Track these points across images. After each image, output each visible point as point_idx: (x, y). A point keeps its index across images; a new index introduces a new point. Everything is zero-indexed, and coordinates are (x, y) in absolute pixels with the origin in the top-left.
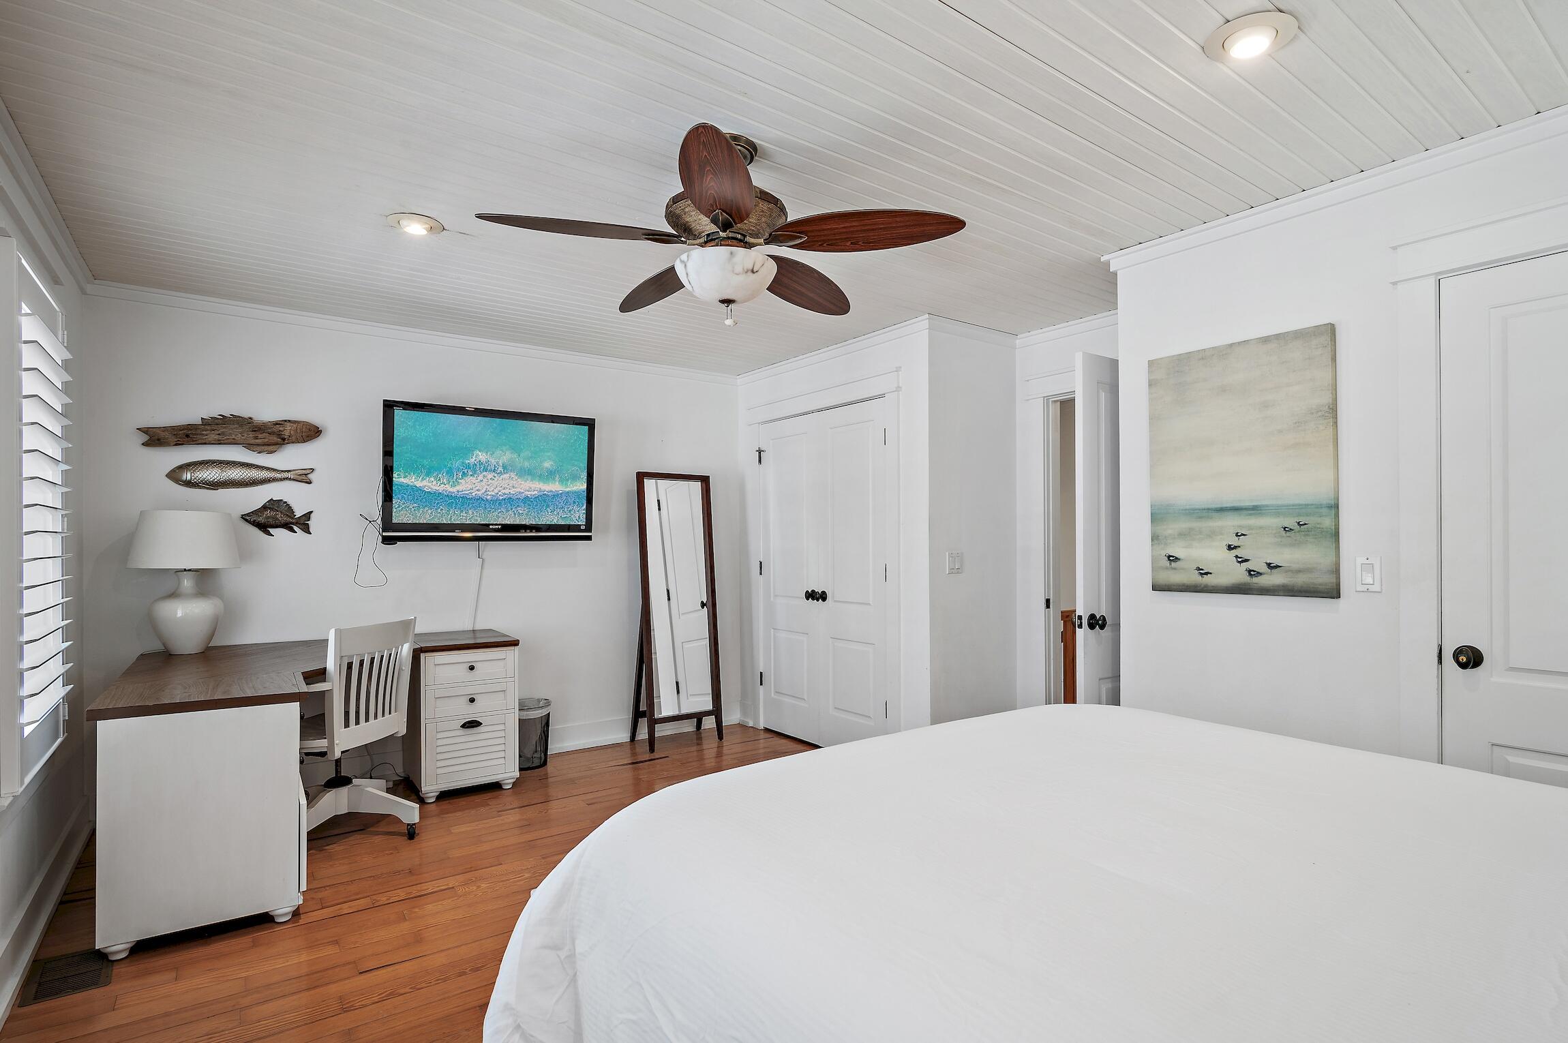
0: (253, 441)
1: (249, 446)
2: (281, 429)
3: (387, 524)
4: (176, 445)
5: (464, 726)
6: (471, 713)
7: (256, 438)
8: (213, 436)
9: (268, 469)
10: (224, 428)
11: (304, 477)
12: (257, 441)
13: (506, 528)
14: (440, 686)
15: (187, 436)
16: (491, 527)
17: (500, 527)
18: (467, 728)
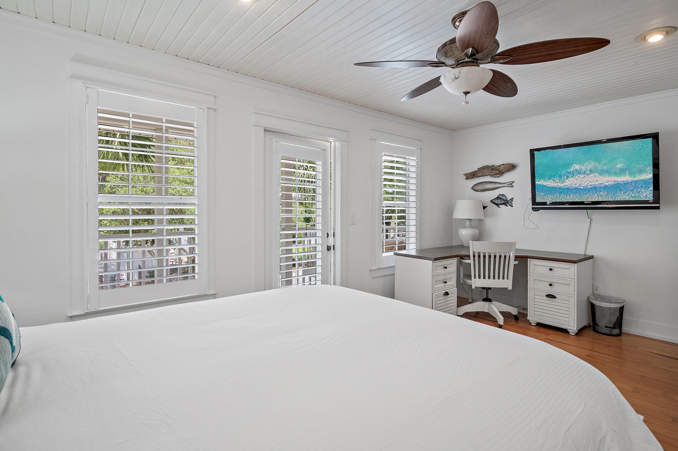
0: (491, 174)
1: (491, 176)
2: (499, 168)
3: (534, 202)
4: (472, 178)
5: (547, 296)
6: (551, 291)
7: (492, 172)
8: (480, 174)
9: (498, 183)
10: (483, 170)
11: (511, 184)
12: (492, 173)
13: (593, 203)
14: (535, 275)
15: (474, 175)
16: (585, 202)
17: (590, 202)
18: (548, 297)
